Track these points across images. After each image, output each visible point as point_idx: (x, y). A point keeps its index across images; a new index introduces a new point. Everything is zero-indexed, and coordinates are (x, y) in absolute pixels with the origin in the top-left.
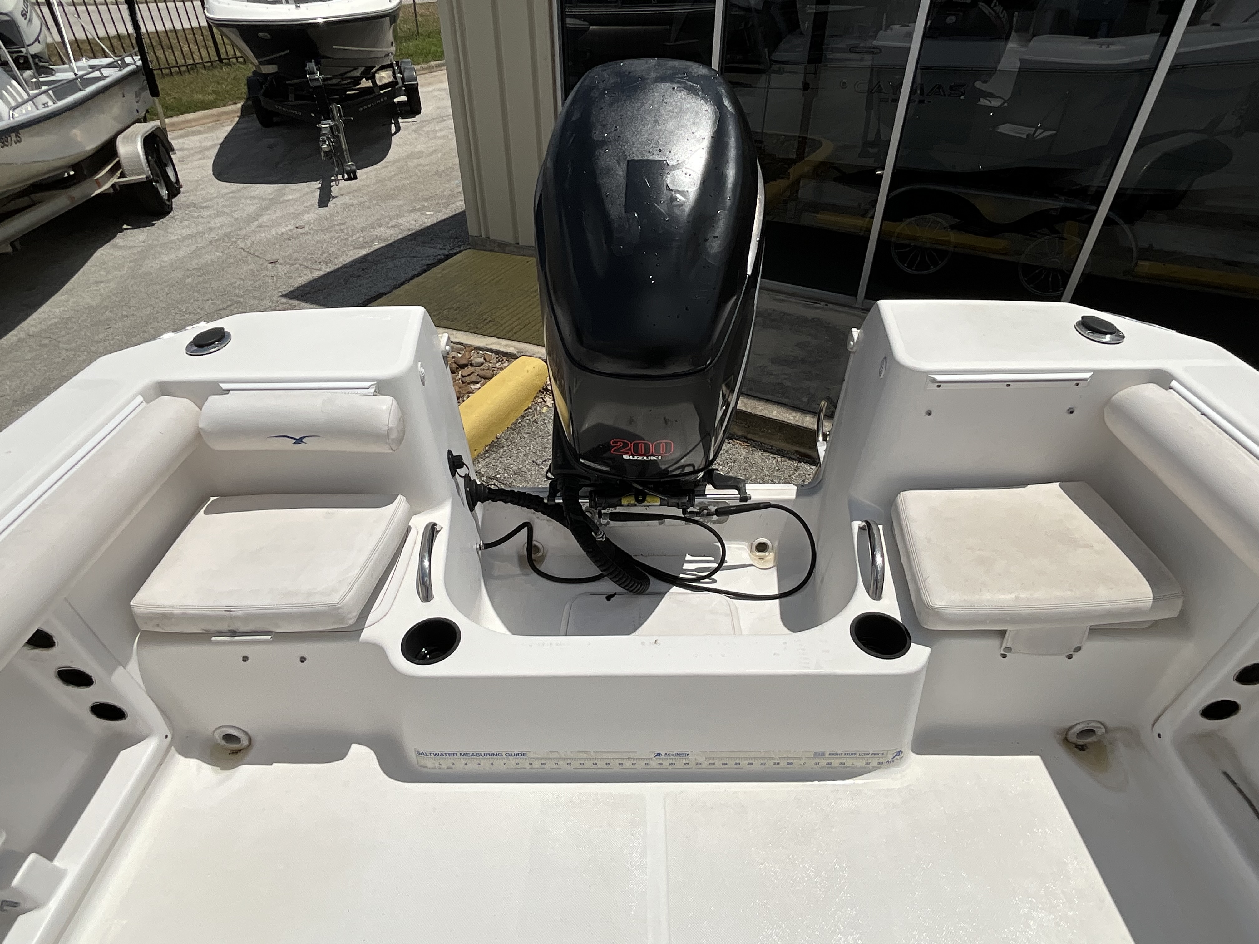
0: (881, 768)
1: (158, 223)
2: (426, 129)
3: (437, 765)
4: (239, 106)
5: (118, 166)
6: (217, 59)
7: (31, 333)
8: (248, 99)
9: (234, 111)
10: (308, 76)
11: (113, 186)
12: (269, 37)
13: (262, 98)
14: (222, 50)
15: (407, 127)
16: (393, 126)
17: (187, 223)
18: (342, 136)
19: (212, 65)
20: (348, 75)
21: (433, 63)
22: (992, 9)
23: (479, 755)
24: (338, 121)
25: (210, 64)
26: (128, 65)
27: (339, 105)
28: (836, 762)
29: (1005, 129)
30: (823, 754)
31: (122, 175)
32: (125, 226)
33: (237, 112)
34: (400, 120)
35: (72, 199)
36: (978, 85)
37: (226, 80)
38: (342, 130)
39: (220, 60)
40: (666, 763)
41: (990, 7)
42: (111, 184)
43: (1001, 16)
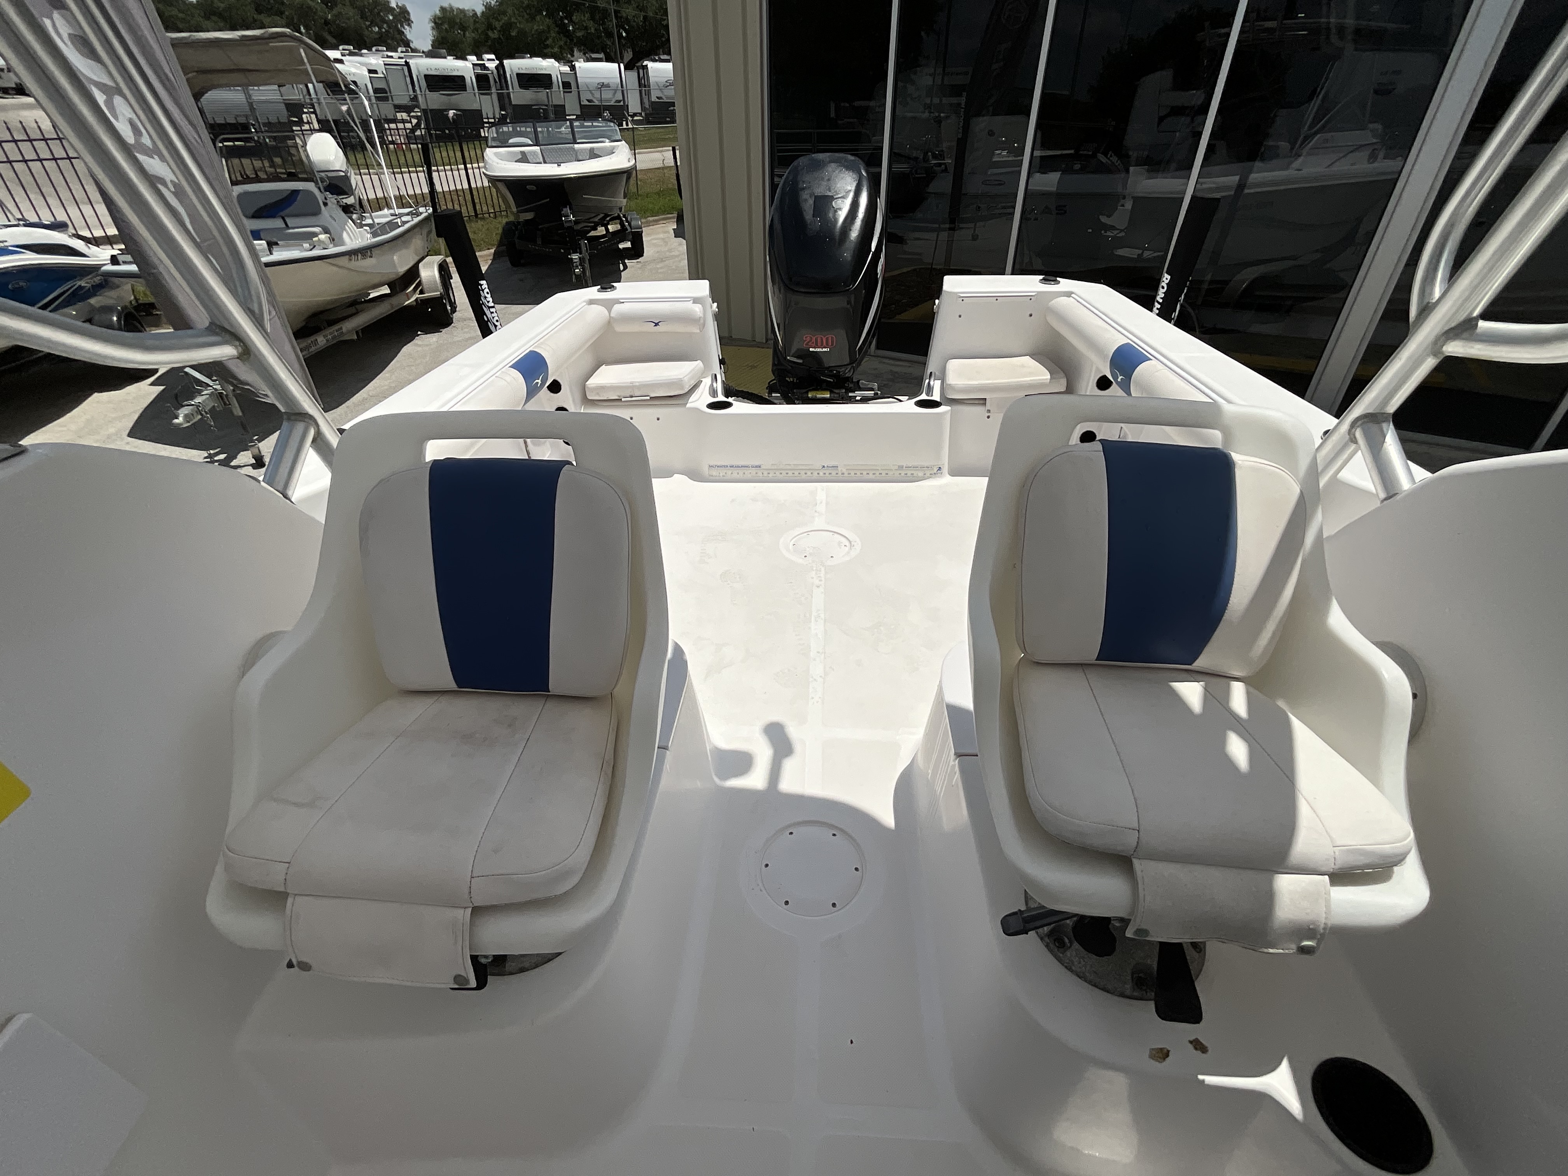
0: (931, 477)
1: (444, 331)
2: (649, 267)
3: (718, 475)
4: (492, 251)
5: (420, 284)
6: (473, 214)
7: (371, 394)
8: (500, 244)
9: (487, 255)
10: (563, 219)
11: (416, 300)
12: (535, 188)
13: (517, 241)
14: (478, 207)
15: (633, 267)
16: (621, 265)
17: (466, 330)
18: (587, 265)
19: (469, 219)
20: (591, 220)
21: (651, 219)
22: (1109, 159)
23: (738, 467)
24: (585, 254)
25: (468, 218)
26: (421, 213)
27: (586, 242)
28: (909, 473)
29: (1120, 252)
30: (902, 467)
31: (422, 292)
32: (419, 333)
33: (490, 256)
34: (626, 261)
35: (392, 305)
36: (1103, 219)
37: (481, 231)
38: (587, 262)
39: (476, 215)
40: (827, 472)
41: (1107, 157)
42: (415, 298)
43: (1117, 164)
